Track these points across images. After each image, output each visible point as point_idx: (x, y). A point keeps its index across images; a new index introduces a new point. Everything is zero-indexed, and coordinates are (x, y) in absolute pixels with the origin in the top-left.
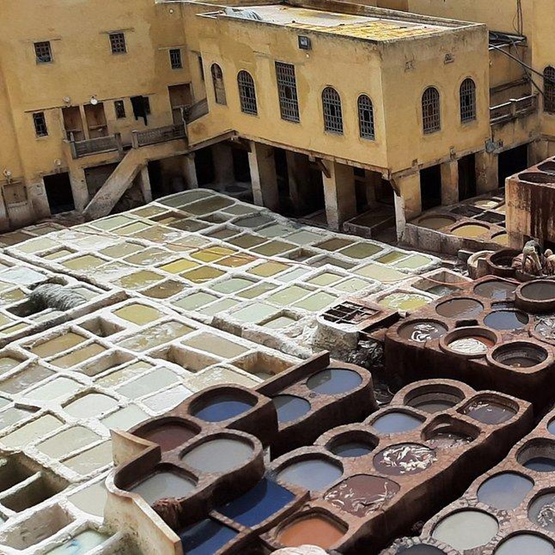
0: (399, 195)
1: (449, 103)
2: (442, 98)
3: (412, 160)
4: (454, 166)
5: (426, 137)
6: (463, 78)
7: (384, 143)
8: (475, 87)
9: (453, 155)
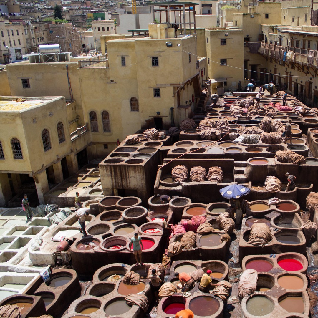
0: (38, 183)
1: (54, 135)
2: (50, 133)
3: (41, 166)
4: (59, 165)
5: (46, 152)
6: (58, 122)
7: (28, 159)
8: (63, 125)
9: (58, 159)
